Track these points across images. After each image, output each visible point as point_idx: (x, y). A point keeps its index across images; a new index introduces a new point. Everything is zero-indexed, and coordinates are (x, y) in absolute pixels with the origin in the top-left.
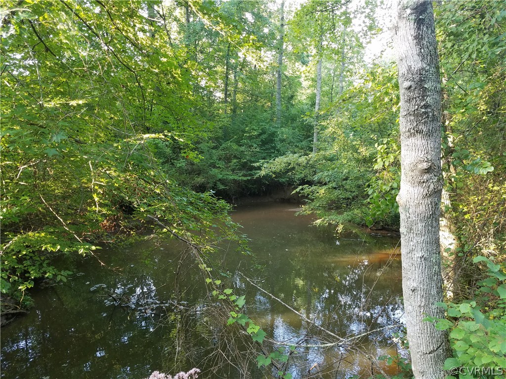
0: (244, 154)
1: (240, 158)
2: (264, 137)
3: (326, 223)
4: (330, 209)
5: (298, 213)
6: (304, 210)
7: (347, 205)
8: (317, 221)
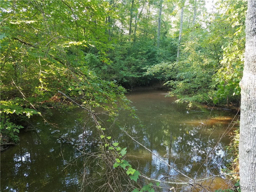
0: (138, 63)
1: (136, 66)
2: (149, 54)
3: (182, 102)
4: (185, 94)
5: (166, 96)
6: (170, 94)
7: (195, 92)
8: (177, 100)
